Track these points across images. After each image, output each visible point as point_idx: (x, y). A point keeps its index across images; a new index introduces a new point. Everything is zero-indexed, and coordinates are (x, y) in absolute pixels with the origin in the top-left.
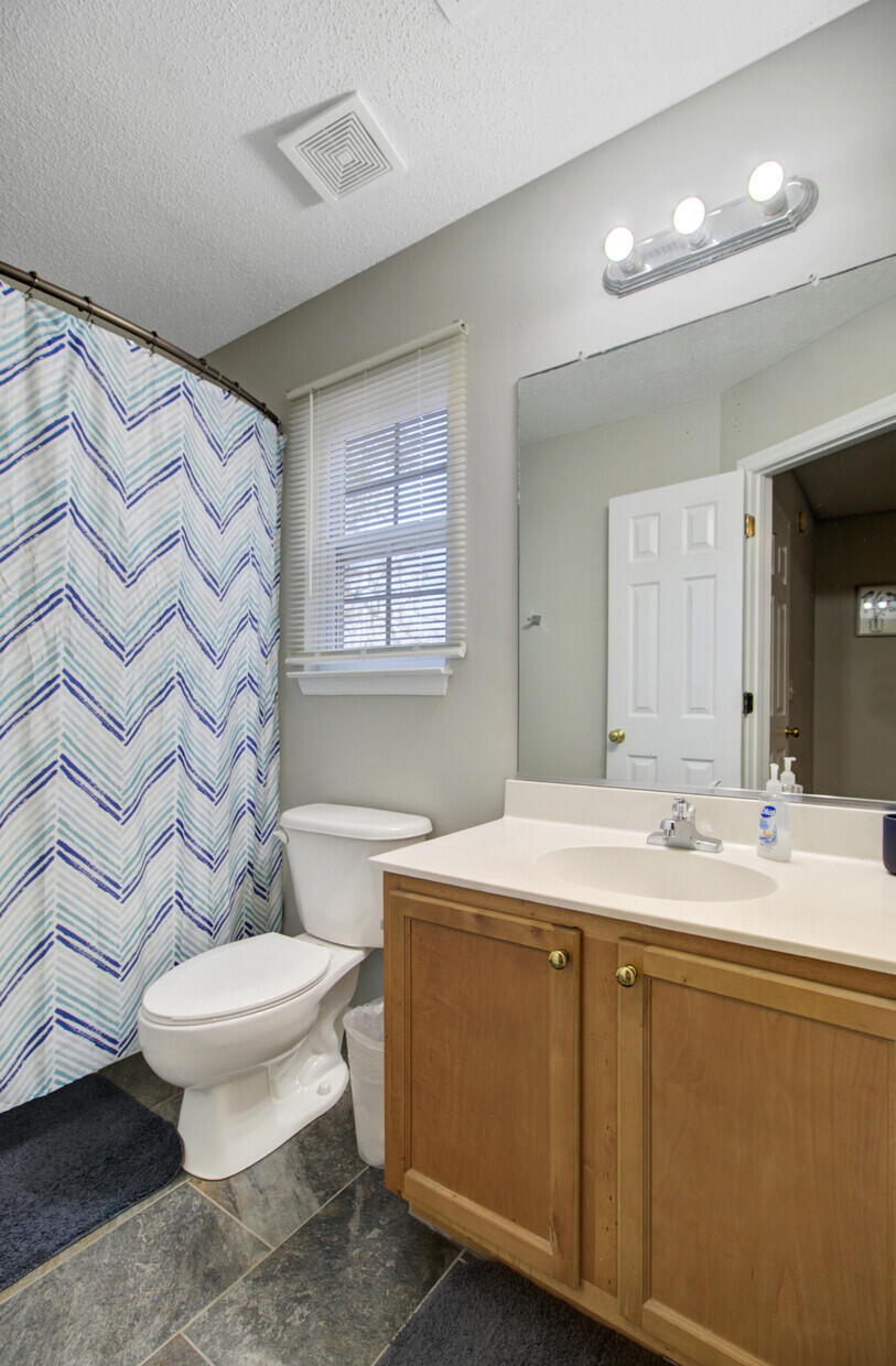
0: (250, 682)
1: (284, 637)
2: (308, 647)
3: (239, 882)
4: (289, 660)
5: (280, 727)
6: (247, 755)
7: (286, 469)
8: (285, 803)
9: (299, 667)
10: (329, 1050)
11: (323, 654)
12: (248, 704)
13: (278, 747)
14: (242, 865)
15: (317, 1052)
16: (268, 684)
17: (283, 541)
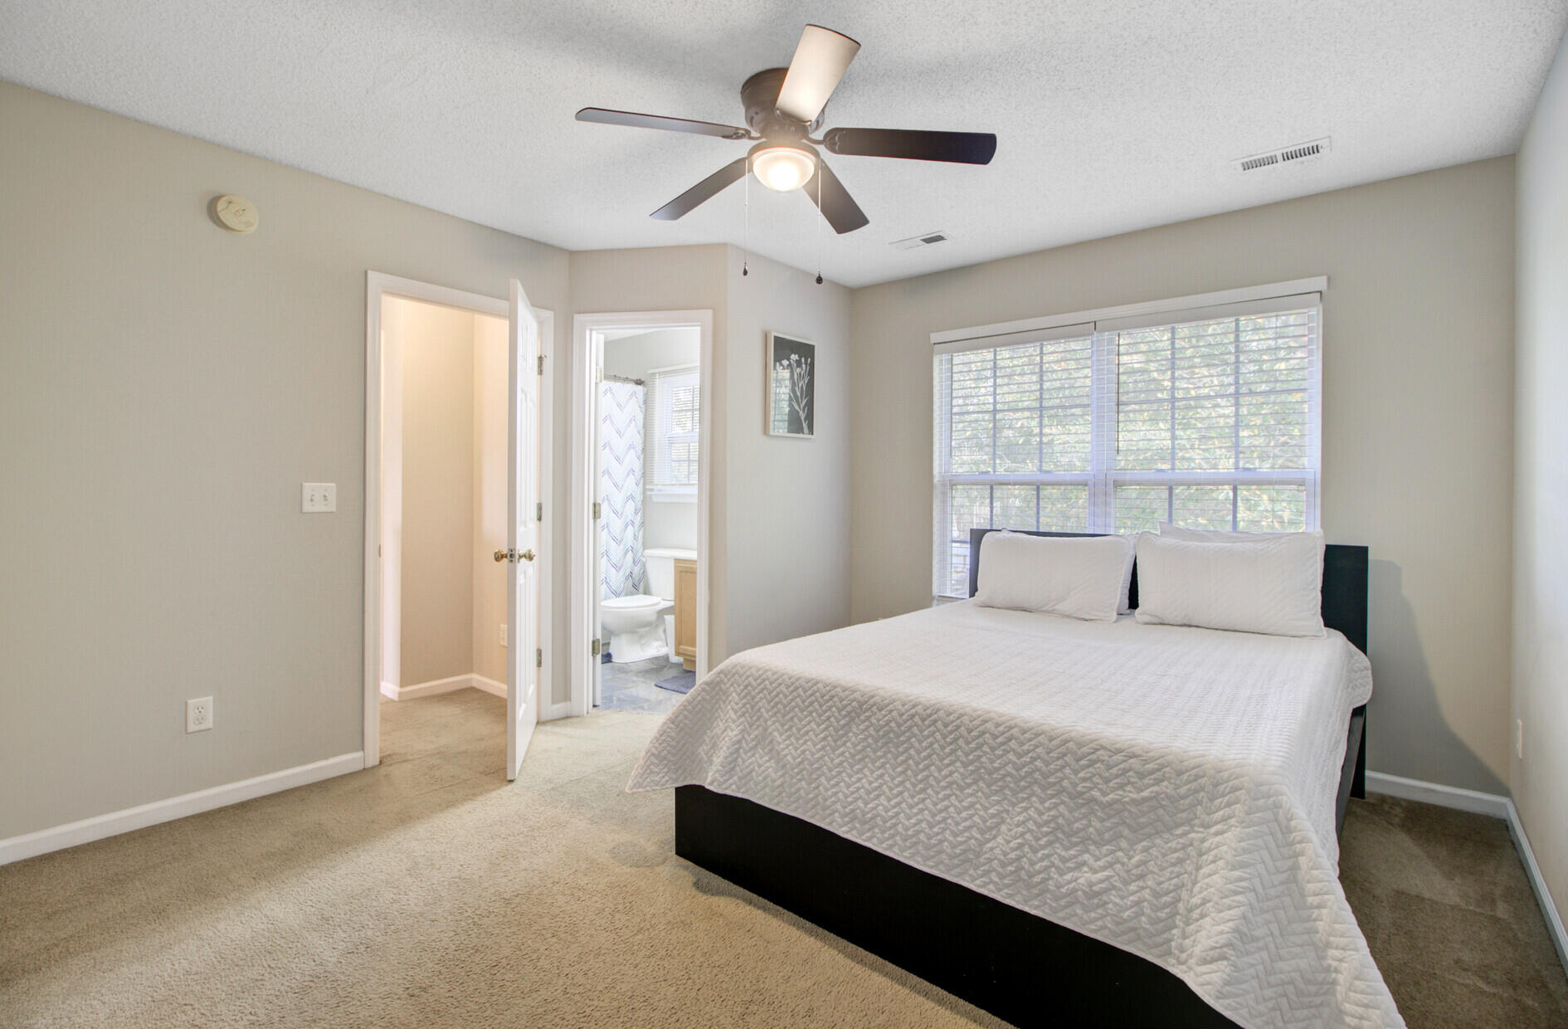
0: (632, 497)
1: (646, 475)
2: (656, 481)
3: (627, 579)
4: (648, 487)
5: (644, 515)
6: (630, 527)
7: (647, 403)
8: (645, 547)
9: (652, 490)
10: (661, 640)
11: (662, 485)
12: (631, 506)
13: (643, 524)
14: (628, 573)
15: (657, 640)
16: (639, 497)
17: (645, 461)
